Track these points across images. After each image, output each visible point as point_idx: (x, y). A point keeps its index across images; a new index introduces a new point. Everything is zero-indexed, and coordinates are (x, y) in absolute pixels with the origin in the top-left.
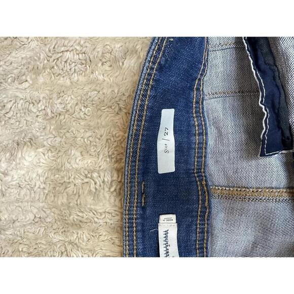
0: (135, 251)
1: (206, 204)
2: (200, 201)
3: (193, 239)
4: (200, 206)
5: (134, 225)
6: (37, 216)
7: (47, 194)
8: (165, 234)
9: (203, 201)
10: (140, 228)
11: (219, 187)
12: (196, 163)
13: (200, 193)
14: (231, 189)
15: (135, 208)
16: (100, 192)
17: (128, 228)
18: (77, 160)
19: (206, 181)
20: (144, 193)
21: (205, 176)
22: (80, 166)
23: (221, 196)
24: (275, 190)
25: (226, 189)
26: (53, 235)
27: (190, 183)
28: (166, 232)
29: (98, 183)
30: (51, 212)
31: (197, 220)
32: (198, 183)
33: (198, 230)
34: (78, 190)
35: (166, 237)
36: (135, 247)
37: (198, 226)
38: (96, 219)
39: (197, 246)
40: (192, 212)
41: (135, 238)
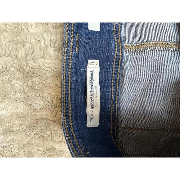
0: (70, 82)
1: (120, 54)
2: (116, 52)
3: (110, 78)
4: (116, 54)
5: (70, 64)
6: (4, 66)
7: (11, 51)
8: (91, 73)
9: (118, 52)
10: (74, 66)
11: (130, 45)
12: (115, 27)
13: (116, 46)
14: (138, 45)
15: (71, 52)
16: (48, 47)
17: (66, 65)
18: (33, 27)
19: (121, 39)
20: (77, 43)
21: (121, 37)
22: (35, 31)
23: (130, 51)
24: (167, 43)
25: (134, 46)
26: (15, 81)
27: (110, 39)
28: (92, 72)
29: (47, 40)
30: (14, 63)
31: (113, 65)
32: (116, 40)
33: (113, 72)
34: (32, 46)
35: (92, 75)
36: (70, 79)
37: (114, 69)
38: (45, 68)
39: (112, 84)
40: (110, 58)
41: (70, 72)
